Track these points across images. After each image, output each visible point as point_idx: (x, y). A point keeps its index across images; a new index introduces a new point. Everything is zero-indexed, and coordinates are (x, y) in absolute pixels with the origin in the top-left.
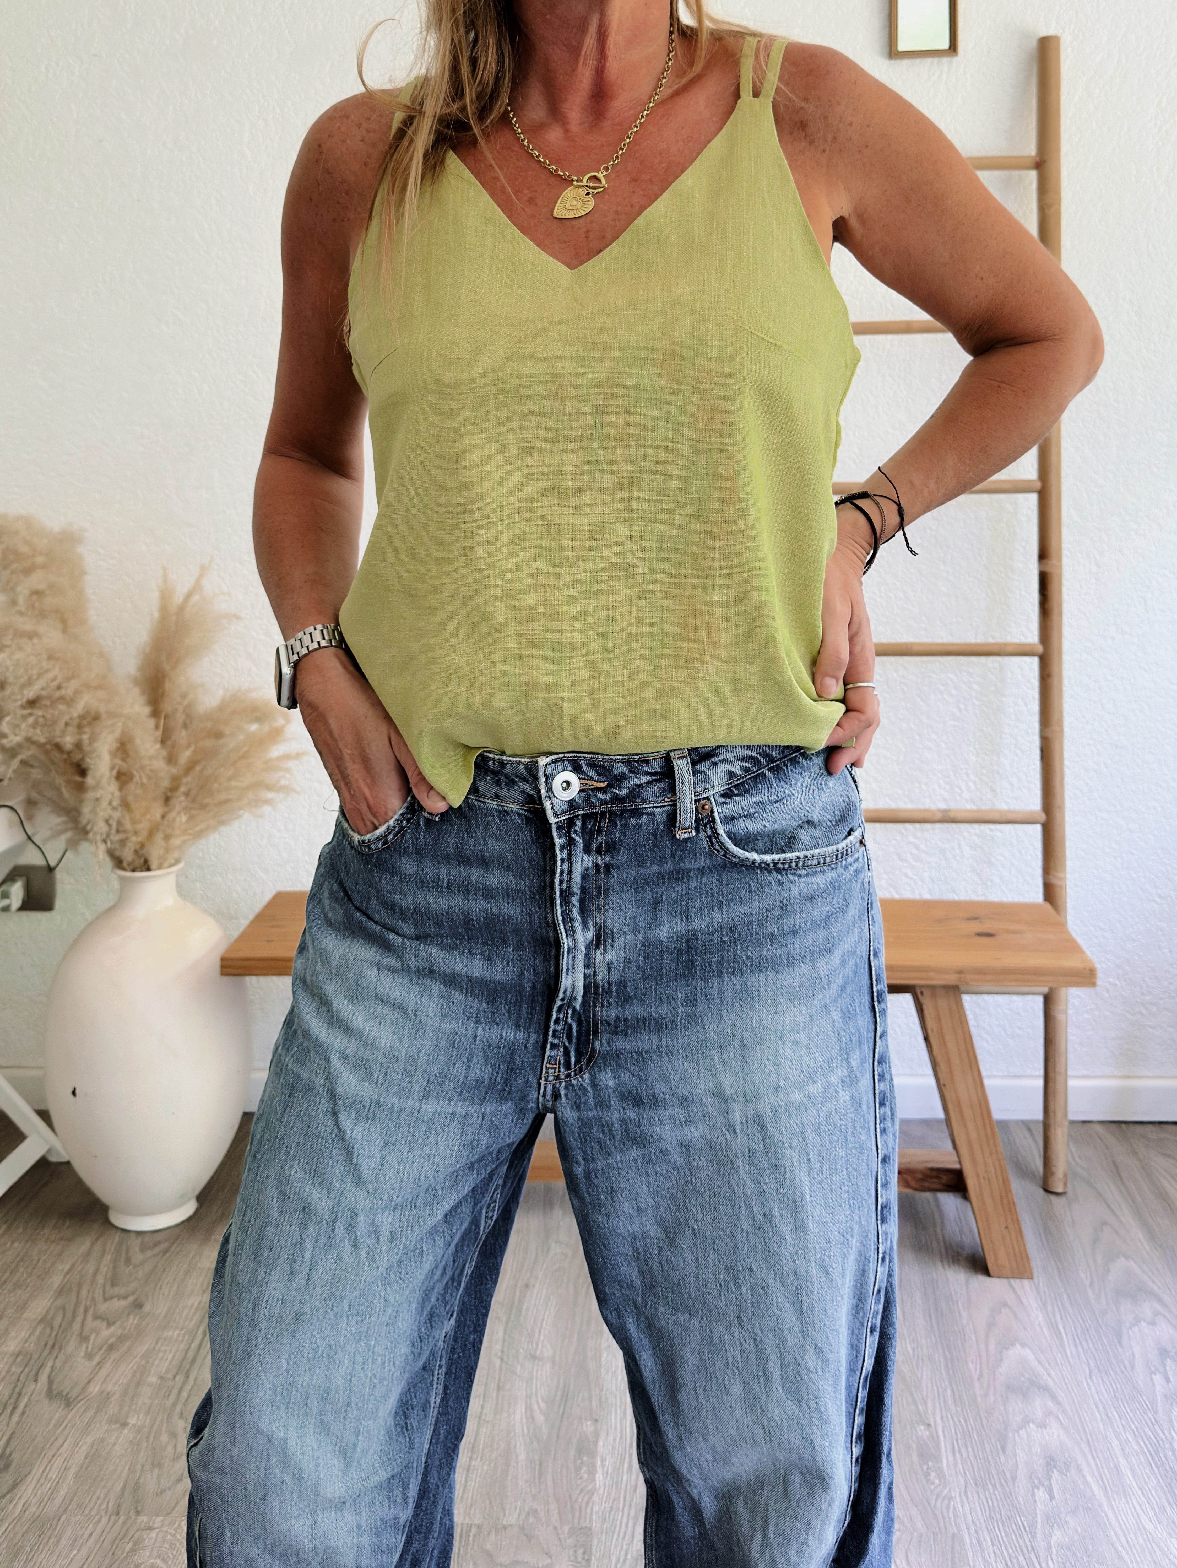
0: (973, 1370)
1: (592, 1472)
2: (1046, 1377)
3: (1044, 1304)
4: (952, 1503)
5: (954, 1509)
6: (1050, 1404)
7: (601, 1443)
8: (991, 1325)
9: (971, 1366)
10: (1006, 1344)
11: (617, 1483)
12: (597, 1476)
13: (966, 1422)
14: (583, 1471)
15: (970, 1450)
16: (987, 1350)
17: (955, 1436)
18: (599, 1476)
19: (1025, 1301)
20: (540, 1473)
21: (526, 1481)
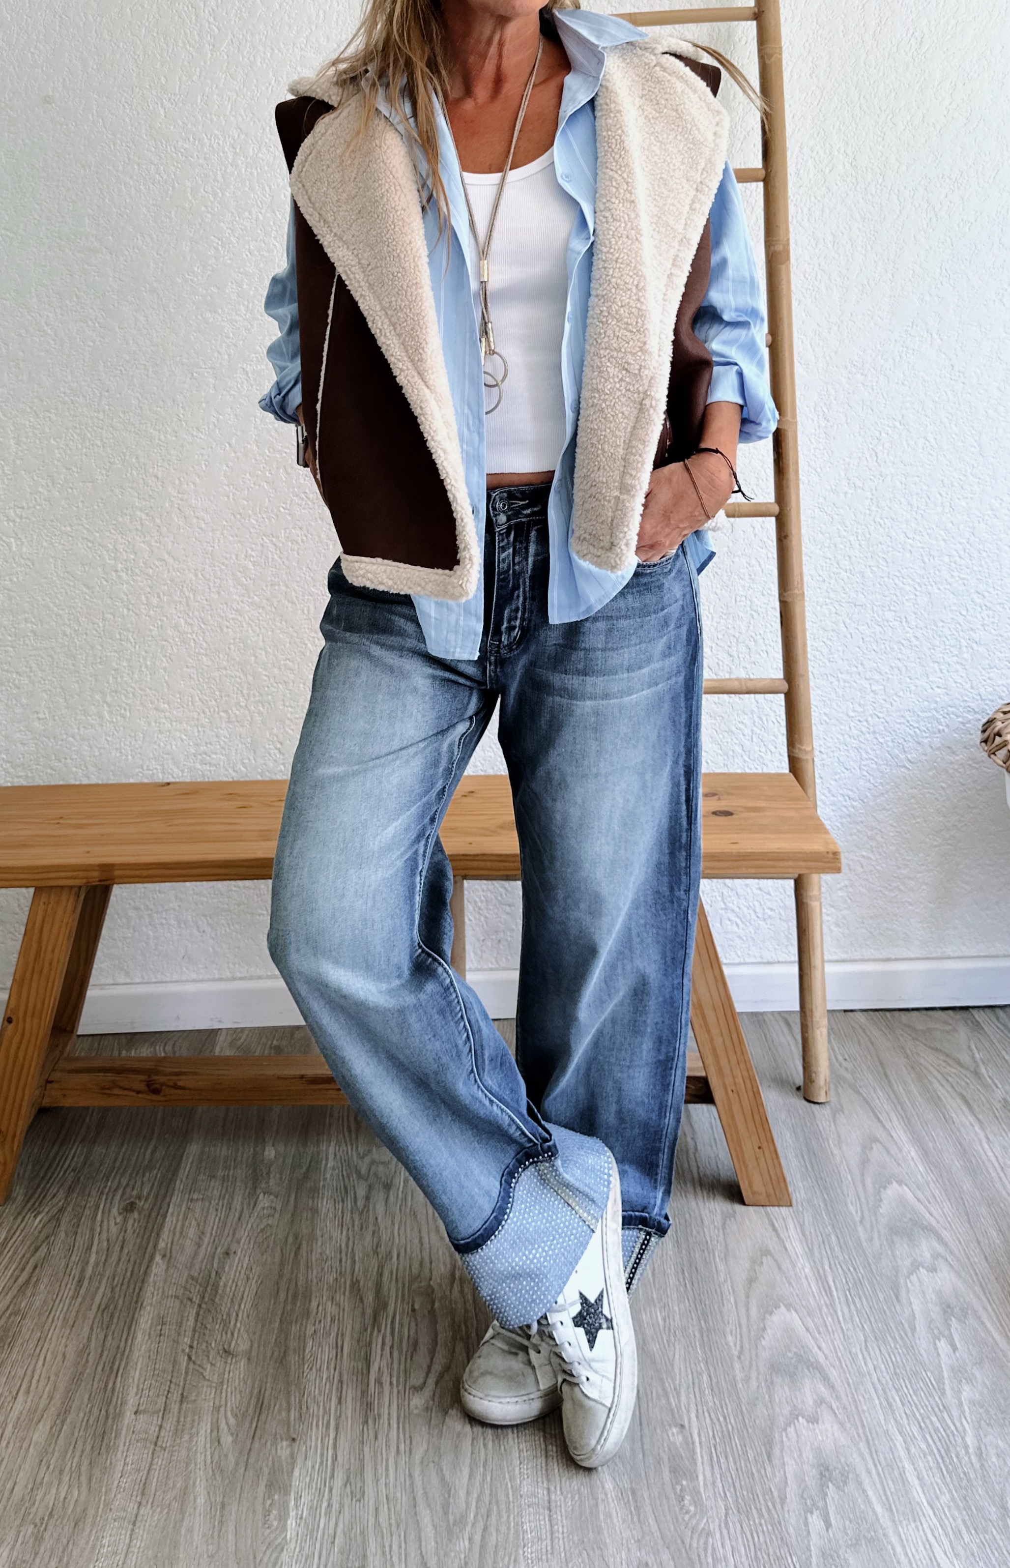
0: (732, 1344)
1: (283, 1517)
2: (816, 1350)
3: (811, 1250)
4: (710, 1540)
5: (714, 1549)
6: (822, 1389)
7: (296, 1473)
8: (751, 1280)
9: (730, 1338)
10: (768, 1309)
11: (313, 1531)
12: (289, 1522)
13: (725, 1418)
14: (272, 1516)
15: (731, 1459)
16: (748, 1317)
17: (712, 1442)
18: (291, 1523)
19: (788, 1245)
20: (221, 1522)
21: (204, 1535)
